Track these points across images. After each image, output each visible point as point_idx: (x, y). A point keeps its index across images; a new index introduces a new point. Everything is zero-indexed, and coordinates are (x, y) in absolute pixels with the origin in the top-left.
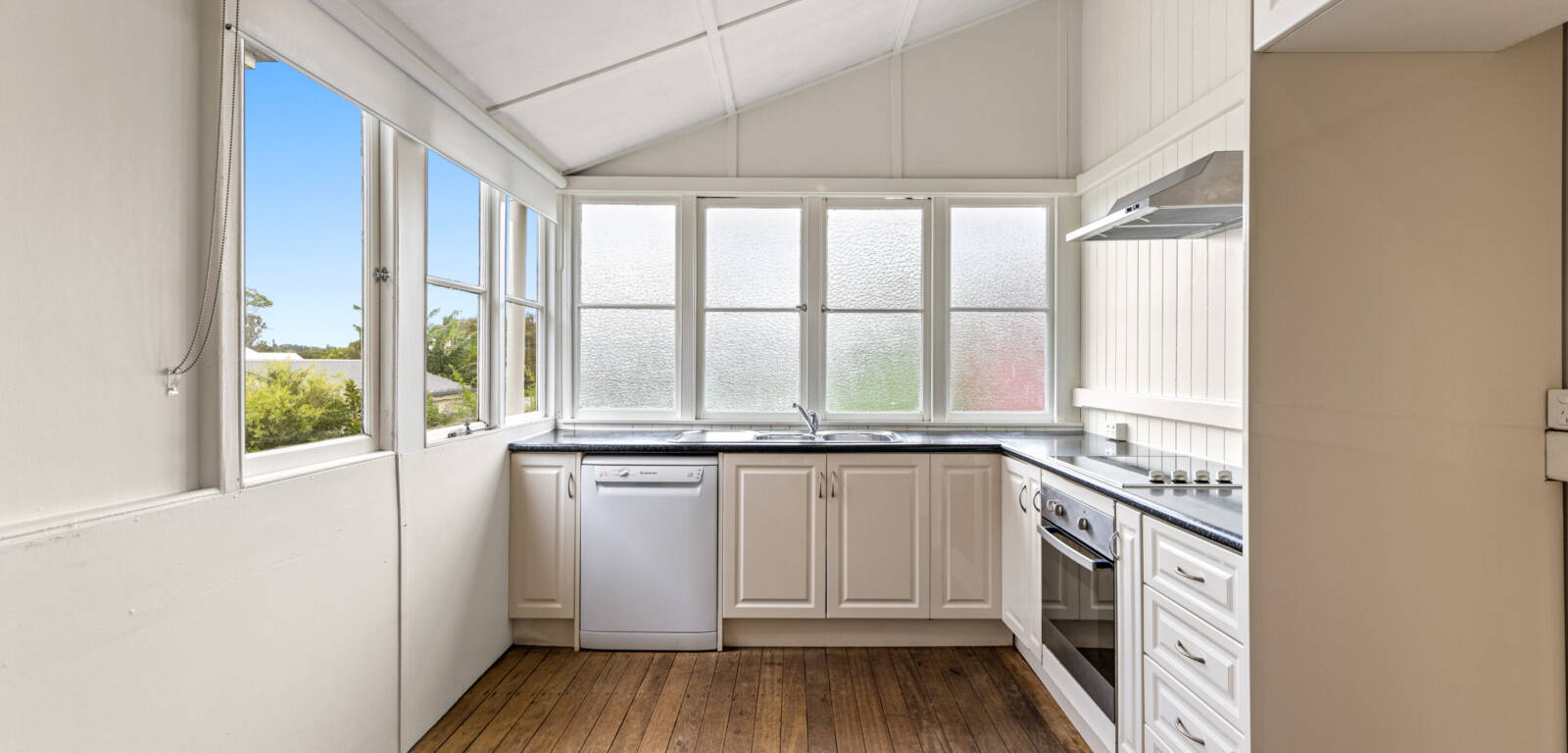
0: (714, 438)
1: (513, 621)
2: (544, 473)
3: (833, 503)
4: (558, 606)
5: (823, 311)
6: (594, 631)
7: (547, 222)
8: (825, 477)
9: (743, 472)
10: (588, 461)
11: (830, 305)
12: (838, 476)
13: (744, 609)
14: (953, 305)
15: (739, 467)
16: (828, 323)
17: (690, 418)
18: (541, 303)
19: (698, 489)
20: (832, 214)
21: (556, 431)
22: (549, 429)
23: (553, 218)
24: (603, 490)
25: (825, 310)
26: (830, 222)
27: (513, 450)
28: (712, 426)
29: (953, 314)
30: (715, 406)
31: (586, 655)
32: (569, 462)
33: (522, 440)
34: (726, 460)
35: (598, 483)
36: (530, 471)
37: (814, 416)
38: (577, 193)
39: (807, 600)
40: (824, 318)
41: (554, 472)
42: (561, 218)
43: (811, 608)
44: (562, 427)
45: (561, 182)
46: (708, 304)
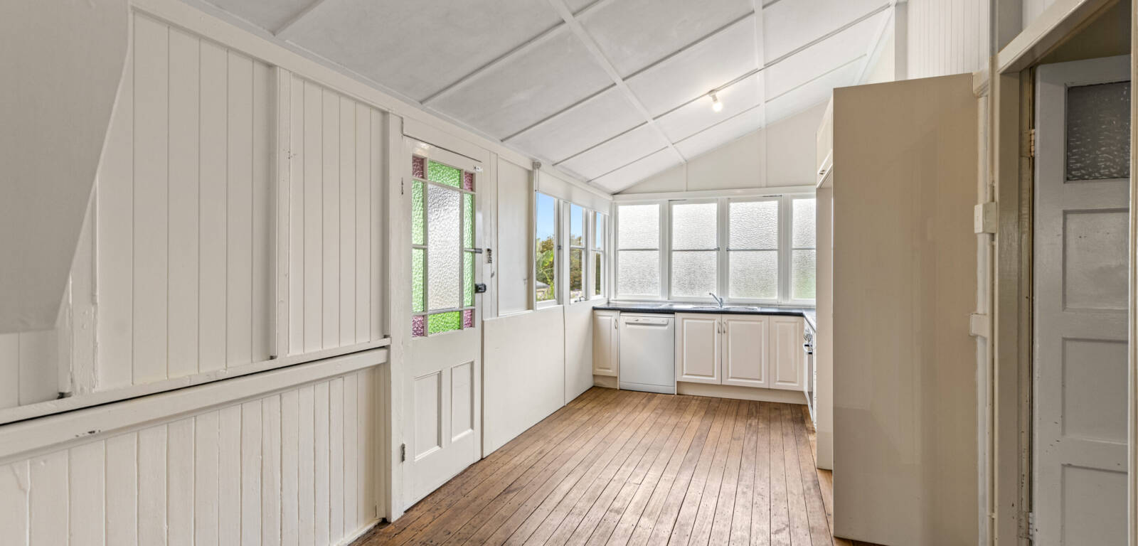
0: (676, 307)
1: (594, 376)
2: (606, 318)
3: (724, 336)
4: (611, 371)
5: (727, 251)
6: (624, 382)
7: (605, 216)
8: (720, 324)
9: (685, 321)
10: (622, 314)
11: (731, 248)
12: (727, 324)
13: (685, 378)
14: (794, 247)
15: (683, 319)
16: (730, 256)
17: (666, 299)
18: (602, 249)
19: (666, 328)
20: (732, 205)
21: (608, 303)
22: (606, 302)
23: (607, 214)
24: (628, 326)
25: (728, 250)
26: (731, 209)
27: (594, 309)
28: (676, 303)
29: (794, 251)
30: (677, 293)
31: (621, 391)
32: (615, 314)
33: (597, 305)
34: (678, 315)
35: (627, 323)
36: (600, 318)
37: (721, 299)
38: (618, 202)
39: (713, 376)
40: (728, 255)
41: (610, 318)
42: (611, 213)
43: (715, 380)
44: (611, 302)
45: (610, 198)
46: (674, 248)
